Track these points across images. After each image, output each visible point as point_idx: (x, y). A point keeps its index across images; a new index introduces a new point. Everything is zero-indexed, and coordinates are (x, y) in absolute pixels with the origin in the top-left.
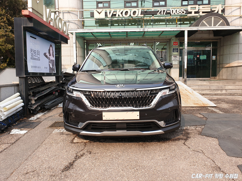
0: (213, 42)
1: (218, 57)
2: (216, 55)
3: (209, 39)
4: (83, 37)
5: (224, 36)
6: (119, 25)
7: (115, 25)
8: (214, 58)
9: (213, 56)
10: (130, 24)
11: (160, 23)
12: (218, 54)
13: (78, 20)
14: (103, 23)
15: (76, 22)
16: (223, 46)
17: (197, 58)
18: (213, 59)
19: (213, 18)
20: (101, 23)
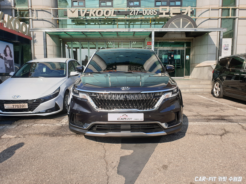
0: (186, 43)
1: (191, 57)
2: (189, 55)
3: (183, 40)
4: (58, 36)
5: (195, 37)
6: (95, 24)
7: (91, 23)
8: (188, 57)
9: (187, 56)
10: (106, 23)
11: (136, 23)
12: (191, 54)
13: (51, 18)
14: (79, 22)
15: (51, 21)
16: (195, 46)
17: (171, 57)
18: (186, 59)
19: (181, 19)
20: (77, 21)
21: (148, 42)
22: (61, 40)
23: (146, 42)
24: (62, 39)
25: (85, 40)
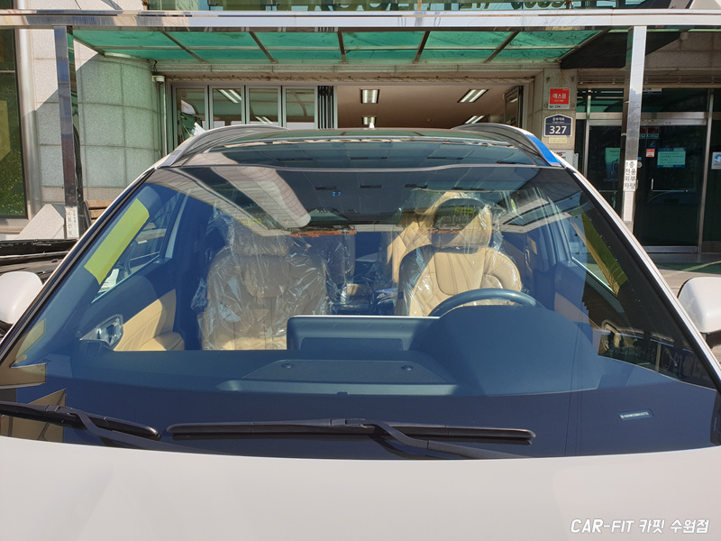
4: (148, 60)
8: (719, 159)
9: (715, 154)
17: (645, 160)
18: (714, 167)
21: (553, 91)
22: (161, 79)
23: (547, 88)
24: (166, 77)
25: (264, 82)
